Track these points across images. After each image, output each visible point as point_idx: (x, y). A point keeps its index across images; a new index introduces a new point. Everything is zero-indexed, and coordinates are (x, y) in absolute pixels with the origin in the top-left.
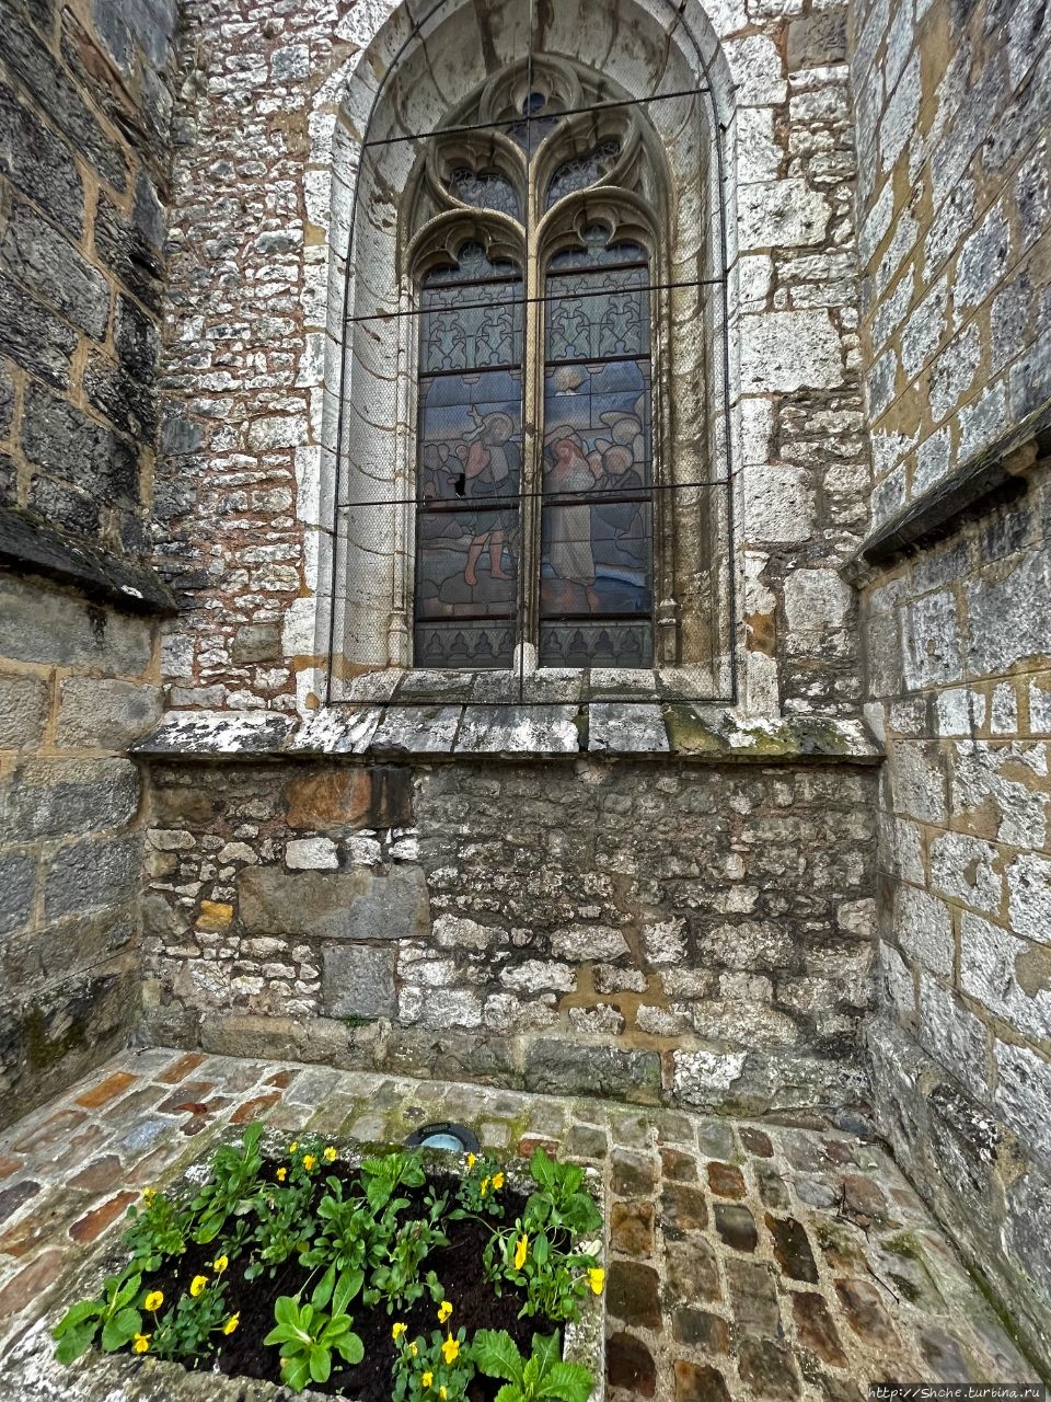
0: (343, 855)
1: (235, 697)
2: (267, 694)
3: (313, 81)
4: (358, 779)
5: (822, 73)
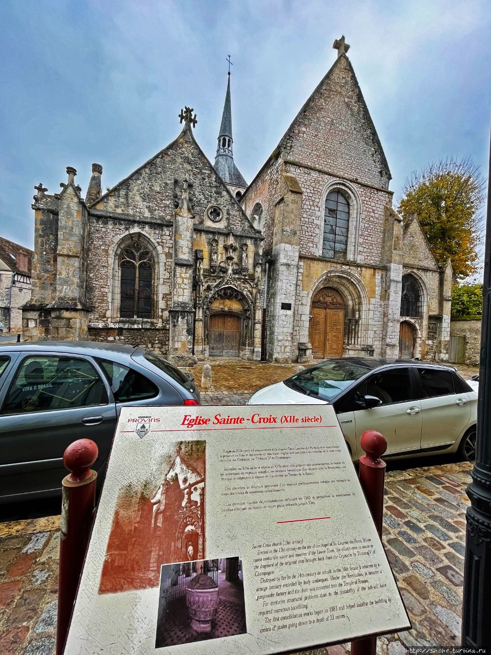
0: (115, 339)
1: (99, 321)
2: (104, 321)
3: (109, 246)
4: (116, 331)
5: (170, 260)
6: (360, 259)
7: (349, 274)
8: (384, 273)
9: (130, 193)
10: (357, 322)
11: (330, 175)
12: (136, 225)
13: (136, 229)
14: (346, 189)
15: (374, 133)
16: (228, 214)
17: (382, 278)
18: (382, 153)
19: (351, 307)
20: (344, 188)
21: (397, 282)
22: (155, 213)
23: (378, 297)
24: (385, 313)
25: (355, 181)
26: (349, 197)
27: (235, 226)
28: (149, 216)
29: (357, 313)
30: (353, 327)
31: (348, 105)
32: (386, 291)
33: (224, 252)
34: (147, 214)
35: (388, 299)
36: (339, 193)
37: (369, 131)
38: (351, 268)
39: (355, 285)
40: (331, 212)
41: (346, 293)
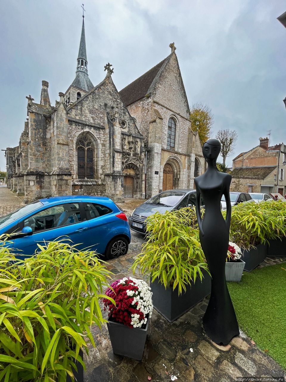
0: (78, 190)
6: (180, 151)
7: (177, 158)
8: (189, 157)
9: (83, 108)
10: (178, 179)
11: (170, 110)
12: (87, 127)
13: (87, 129)
14: (175, 118)
15: (185, 92)
16: (129, 125)
17: (188, 160)
18: (187, 102)
19: (176, 173)
20: (175, 117)
21: (194, 162)
22: (96, 121)
23: (186, 168)
24: (189, 176)
25: (179, 114)
26: (176, 121)
27: (132, 131)
28: (93, 122)
29: (179, 175)
30: (177, 182)
31: (176, 77)
32: (189, 166)
33: (128, 144)
34: (92, 121)
35: (190, 170)
36: (173, 119)
37: (183, 91)
38: (178, 155)
39: (178, 163)
40: (170, 128)
41: (174, 166)
